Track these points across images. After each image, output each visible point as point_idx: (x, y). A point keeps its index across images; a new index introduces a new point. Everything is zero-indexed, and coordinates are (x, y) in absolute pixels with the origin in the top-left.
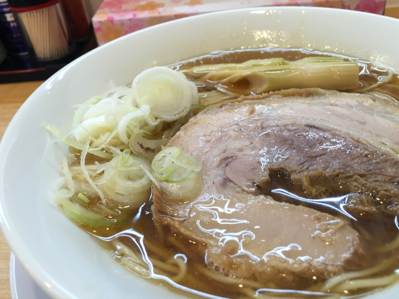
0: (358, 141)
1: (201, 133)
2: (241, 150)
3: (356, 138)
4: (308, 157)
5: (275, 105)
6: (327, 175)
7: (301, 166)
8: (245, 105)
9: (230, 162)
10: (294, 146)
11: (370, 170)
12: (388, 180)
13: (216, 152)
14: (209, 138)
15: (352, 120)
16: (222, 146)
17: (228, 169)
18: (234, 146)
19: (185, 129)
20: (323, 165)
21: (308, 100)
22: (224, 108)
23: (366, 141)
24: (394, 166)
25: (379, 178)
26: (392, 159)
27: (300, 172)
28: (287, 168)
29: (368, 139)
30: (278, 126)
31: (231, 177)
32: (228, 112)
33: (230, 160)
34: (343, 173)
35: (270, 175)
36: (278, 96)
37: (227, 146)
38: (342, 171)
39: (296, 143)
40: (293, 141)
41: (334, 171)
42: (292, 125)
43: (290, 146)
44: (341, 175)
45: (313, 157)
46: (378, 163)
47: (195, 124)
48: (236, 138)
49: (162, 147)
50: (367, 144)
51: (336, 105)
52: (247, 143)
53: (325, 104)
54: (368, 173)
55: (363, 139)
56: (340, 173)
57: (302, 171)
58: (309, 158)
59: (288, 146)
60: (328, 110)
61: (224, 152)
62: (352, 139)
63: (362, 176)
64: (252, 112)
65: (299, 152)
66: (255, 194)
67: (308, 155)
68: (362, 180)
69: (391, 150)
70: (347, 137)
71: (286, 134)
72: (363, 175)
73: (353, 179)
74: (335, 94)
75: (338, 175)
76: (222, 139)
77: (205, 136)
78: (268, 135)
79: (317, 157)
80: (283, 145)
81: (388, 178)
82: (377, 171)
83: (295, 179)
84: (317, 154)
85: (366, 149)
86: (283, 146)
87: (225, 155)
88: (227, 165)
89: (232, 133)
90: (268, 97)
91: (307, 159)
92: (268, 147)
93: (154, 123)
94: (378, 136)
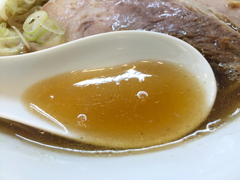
0: (191, 9)
1: (69, 2)
3: (189, 7)
12: (210, 40)
13: (78, 17)
14: (74, 6)
17: (86, 33)
18: (93, 12)
24: (216, 29)
29: (199, 8)
33: (88, 25)
37: (87, 12)
39: (143, 10)
40: (140, 9)
45: (154, 22)
48: (95, 6)
50: (197, 11)
52: (104, 10)
55: (195, 7)
58: (151, 23)
59: (136, 13)
61: (86, 17)
65: (144, 18)
69: (215, 16)
70: (183, 6)
71: (136, 3)
76: (84, 7)
77: (71, 4)
78: (121, 4)
79: (157, 22)
82: (202, 33)
85: (196, 15)
86: (132, 14)
87: (85, 20)
88: (85, 29)
89: (93, 2)
92: (120, 14)
94: (207, 5)
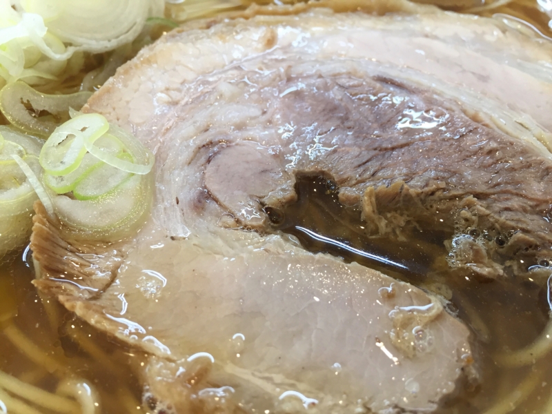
0: (475, 119)
1: (161, 85)
2: (240, 127)
3: (471, 112)
4: (375, 149)
5: (317, 29)
6: (412, 191)
7: (360, 170)
8: (258, 25)
9: (216, 154)
10: (350, 124)
11: (498, 184)
12: (531, 206)
13: (188, 129)
14: (175, 95)
15: (464, 71)
16: (201, 117)
17: (210, 168)
18: (227, 115)
19: (126, 72)
20: (405, 171)
21: (381, 23)
22: (213, 30)
23: (491, 118)
25: (515, 203)
26: (541, 163)
27: (359, 182)
28: (333, 173)
29: (495, 116)
30: (320, 76)
31: (214, 188)
32: (222, 38)
33: (216, 149)
34: (444, 190)
35: (297, 187)
36: (325, 10)
37: (212, 116)
38: (442, 184)
39: (354, 115)
40: (348, 111)
41: (427, 185)
42: (350, 75)
43: (343, 123)
44: (439, 193)
45: (386, 149)
46: (512, 169)
47: (148, 61)
48: (233, 99)
49: (72, 112)
50: (492, 125)
51: (436, 38)
52: (254, 111)
53: (413, 34)
54: (492, 191)
55: (486, 114)
56: (438, 189)
57: (363, 181)
58: (377, 152)
59: (338, 122)
60: (420, 47)
61: (206, 130)
62: (464, 112)
63: (479, 196)
64: (271, 42)
65: (358, 137)
66: (263, 231)
67: (376, 145)
68: (480, 207)
69: (539, 143)
70: (454, 108)
71: (335, 94)
72: (482, 194)
73: (462, 203)
74: (433, 13)
75: (433, 193)
76: (203, 101)
77: (167, 89)
78: (298, 95)
79: (393, 149)
80: (327, 120)
81: (531, 203)
82: (509, 187)
83: (348, 198)
84: (395, 144)
85: (491, 137)
86: (327, 123)
87: (207, 137)
88: (209, 161)
89: (225, 88)
90: (304, 11)
91: (374, 153)
92: (297, 123)
93: (60, 56)
94: (512, 108)
